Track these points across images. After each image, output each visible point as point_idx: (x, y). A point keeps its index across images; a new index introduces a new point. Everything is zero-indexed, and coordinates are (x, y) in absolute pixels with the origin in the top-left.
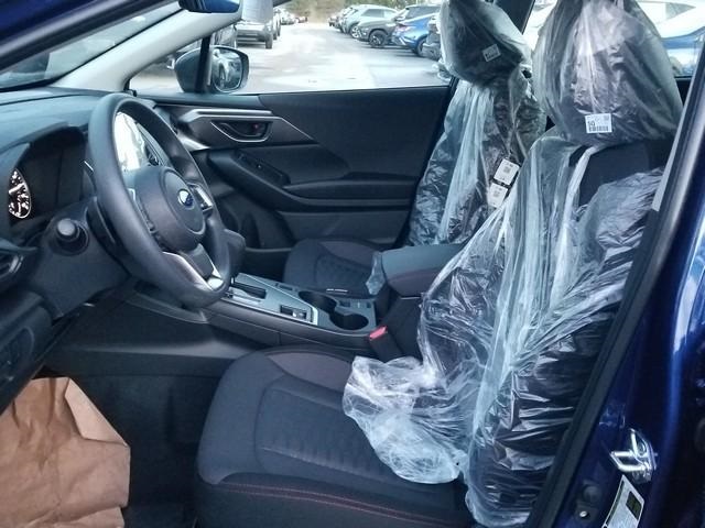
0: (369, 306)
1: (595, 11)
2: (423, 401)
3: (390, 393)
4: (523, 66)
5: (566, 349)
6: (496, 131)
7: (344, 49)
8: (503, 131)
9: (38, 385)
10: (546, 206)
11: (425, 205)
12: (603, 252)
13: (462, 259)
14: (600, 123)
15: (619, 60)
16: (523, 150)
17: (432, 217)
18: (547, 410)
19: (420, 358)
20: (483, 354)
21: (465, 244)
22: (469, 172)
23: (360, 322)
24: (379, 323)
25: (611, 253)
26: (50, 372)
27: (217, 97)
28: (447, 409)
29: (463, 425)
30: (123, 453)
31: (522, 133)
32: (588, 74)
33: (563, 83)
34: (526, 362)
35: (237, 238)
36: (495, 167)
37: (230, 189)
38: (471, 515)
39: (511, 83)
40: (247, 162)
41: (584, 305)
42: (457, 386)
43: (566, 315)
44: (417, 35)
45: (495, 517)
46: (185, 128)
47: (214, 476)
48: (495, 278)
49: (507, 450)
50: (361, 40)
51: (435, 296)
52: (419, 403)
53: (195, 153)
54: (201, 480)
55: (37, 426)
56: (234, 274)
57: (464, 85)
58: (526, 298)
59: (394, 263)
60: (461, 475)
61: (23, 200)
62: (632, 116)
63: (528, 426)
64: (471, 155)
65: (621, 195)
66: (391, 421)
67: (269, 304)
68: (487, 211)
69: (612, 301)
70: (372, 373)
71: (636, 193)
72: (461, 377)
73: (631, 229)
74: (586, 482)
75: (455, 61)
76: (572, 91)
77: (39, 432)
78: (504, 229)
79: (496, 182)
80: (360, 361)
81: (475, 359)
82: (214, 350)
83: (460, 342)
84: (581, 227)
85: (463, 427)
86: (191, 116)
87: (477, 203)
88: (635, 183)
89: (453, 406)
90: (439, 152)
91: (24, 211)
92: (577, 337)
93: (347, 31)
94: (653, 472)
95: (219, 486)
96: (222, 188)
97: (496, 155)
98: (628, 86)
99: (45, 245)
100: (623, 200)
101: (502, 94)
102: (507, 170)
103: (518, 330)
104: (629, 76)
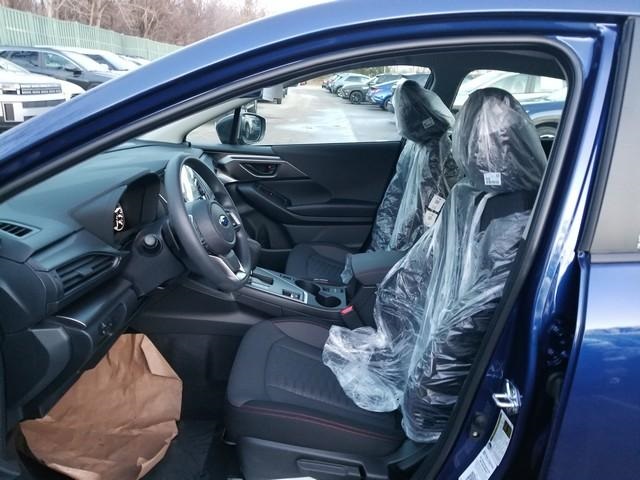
0: (342, 291)
1: (491, 107)
2: (377, 357)
3: (355, 351)
4: (449, 132)
5: (467, 326)
6: (430, 176)
7: (332, 105)
8: (435, 176)
9: (124, 338)
10: (460, 230)
11: (382, 222)
12: (493, 264)
13: (404, 263)
14: (493, 178)
15: (506, 138)
16: (448, 189)
17: (387, 231)
18: (455, 365)
19: (375, 328)
20: (417, 327)
21: (407, 251)
22: (412, 203)
23: (335, 302)
24: (348, 303)
25: (498, 264)
26: (133, 331)
27: (244, 148)
28: (393, 362)
29: (402, 373)
30: (178, 385)
31: (447, 178)
32: (486, 146)
33: (470, 152)
34: (441, 334)
35: (255, 244)
36: (429, 200)
37: (251, 209)
38: (404, 433)
39: (440, 144)
40: (263, 191)
41: (480, 298)
42: (400, 347)
43: (468, 304)
44: (384, 95)
45: (420, 435)
46: (222, 168)
47: (238, 401)
48: (426, 276)
49: (428, 391)
50: (344, 98)
51: (386, 286)
52: (374, 358)
53: (228, 185)
54: (229, 403)
55: (122, 366)
56: (253, 269)
57: (410, 143)
58: (446, 290)
59: (359, 263)
60: (400, 407)
61: (120, 219)
62: (514, 175)
63: (442, 376)
64: (413, 191)
65: (505, 226)
66: (355, 369)
67: (275, 288)
68: (424, 229)
69: (497, 296)
70: (343, 337)
71: (515, 226)
72: (402, 342)
73: (511, 249)
74: (478, 413)
75: (403, 127)
76: (475, 158)
77: (123, 369)
78: (433, 243)
79: (429, 209)
80: (335, 329)
81: (412, 330)
82: (239, 318)
83: (402, 318)
84: (479, 247)
85: (403, 375)
86: (227, 159)
87: (417, 223)
88: (514, 219)
89: (397, 361)
90: (392, 187)
91: (120, 226)
92: (475, 319)
93: (334, 91)
94: (519, 408)
95: (241, 408)
96: (245, 208)
97: (430, 192)
98: (511, 155)
99: (134, 249)
100: (507, 230)
101: (435, 151)
102: (437, 202)
103: (439, 311)
104: (512, 149)
